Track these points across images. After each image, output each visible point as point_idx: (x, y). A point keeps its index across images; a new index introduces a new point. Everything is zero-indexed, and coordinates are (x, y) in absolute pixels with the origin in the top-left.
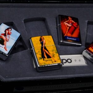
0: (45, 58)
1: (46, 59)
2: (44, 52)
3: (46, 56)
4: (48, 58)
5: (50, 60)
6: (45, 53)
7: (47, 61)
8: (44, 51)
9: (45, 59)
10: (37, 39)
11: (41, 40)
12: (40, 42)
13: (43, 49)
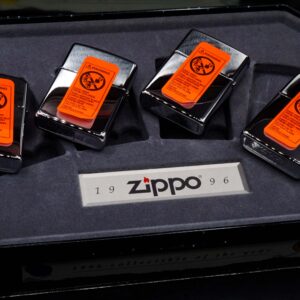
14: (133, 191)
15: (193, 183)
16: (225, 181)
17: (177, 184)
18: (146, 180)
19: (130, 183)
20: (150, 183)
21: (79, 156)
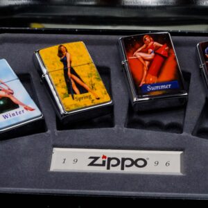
0: (76, 94)
1: (78, 95)
2: (72, 81)
3: (76, 90)
4: (81, 93)
5: (87, 97)
6: (73, 83)
7: (80, 99)
8: (71, 78)
9: (75, 96)
10: (51, 52)
11: (60, 53)
12: (59, 59)
13: (69, 73)
14: (92, 164)
15: (141, 163)
16: (167, 164)
17: (128, 162)
18: (104, 157)
19: (91, 158)
20: (106, 160)
21: (56, 134)
